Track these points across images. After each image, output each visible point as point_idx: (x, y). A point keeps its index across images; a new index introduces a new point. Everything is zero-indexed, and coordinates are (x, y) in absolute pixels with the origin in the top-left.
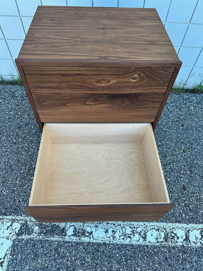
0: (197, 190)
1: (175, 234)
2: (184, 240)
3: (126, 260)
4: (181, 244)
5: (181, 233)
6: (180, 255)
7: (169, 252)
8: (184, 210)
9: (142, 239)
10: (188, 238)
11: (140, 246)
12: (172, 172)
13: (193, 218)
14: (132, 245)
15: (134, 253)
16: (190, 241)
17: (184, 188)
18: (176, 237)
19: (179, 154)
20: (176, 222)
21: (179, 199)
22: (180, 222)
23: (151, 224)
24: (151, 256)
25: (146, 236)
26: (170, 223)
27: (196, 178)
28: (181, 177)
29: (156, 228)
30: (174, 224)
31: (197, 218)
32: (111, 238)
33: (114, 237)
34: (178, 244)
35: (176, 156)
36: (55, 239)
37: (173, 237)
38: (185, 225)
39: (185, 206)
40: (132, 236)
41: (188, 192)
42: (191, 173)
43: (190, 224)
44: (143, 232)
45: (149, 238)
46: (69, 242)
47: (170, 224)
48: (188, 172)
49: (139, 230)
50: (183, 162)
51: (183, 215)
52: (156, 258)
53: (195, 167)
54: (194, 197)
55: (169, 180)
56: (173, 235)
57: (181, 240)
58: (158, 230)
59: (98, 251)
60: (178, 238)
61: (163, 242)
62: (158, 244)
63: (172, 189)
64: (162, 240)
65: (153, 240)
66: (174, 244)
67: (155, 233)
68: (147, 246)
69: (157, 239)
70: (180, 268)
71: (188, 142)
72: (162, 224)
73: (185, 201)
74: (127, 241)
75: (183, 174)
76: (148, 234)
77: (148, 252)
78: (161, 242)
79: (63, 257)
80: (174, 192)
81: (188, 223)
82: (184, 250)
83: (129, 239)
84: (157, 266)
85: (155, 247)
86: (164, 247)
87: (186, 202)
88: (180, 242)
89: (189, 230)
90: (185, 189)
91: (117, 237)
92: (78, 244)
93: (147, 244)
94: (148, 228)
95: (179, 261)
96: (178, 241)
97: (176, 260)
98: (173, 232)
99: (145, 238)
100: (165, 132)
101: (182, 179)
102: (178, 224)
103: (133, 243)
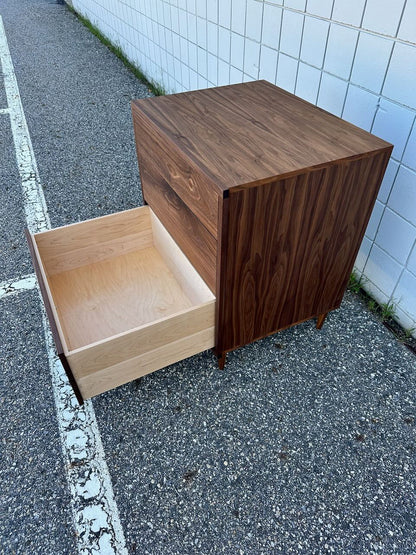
0: (196, 505)
1: (89, 477)
2: (81, 497)
3: (32, 413)
4: (73, 493)
5: (92, 488)
6: (54, 496)
7: (56, 474)
8: (141, 484)
9: (67, 424)
10: (87, 505)
11: (56, 425)
12: (218, 443)
13: (129, 507)
14: (55, 414)
15: (45, 420)
16: (82, 509)
17: (190, 476)
18: (83, 480)
19: (269, 447)
20: (112, 475)
21: (161, 470)
22: (114, 481)
23: (96, 431)
24: (44, 446)
25: (73, 429)
26: (108, 464)
27: (227, 499)
28: (212, 463)
29: (91, 441)
30: (106, 471)
31: (133, 516)
32: (61, 382)
33: (62, 386)
34: (72, 486)
35: (262, 443)
36: (45, 322)
37: (81, 475)
38: (110, 494)
39: (150, 486)
40: (69, 408)
41: (185, 485)
42: (232, 484)
43: (115, 504)
44: (78, 423)
45: (71, 435)
46: (44, 338)
47: (104, 464)
48: (232, 477)
49: (81, 416)
50: (252, 461)
51: (130, 486)
52: (42, 455)
53: (253, 490)
54: (178, 502)
55: (195, 440)
56: (86, 474)
57: (81, 490)
58: (89, 445)
59: (39, 373)
60: (83, 484)
61: (70, 459)
62: (64, 453)
63: (177, 452)
64: (73, 456)
65: (69, 443)
66: (69, 479)
67: (82, 443)
68: (58, 436)
69: (73, 447)
70: (32, 500)
71: (317, 460)
72: (100, 449)
73: (162, 484)
74: (60, 405)
75: (223, 467)
76: (78, 432)
77: (49, 439)
78: (70, 456)
79: (24, 340)
80: (173, 457)
81: (117, 498)
82: (64, 500)
83: (63, 406)
84: (30, 459)
85: (59, 448)
86: (62, 464)
87: (159, 485)
88: (76, 490)
89: (103, 504)
90: (186, 478)
91: (63, 390)
92: (44, 347)
93: (61, 435)
94: (87, 430)
95: (43, 495)
96: (78, 485)
97: (43, 489)
98: (91, 472)
99: (70, 428)
100: (313, 405)
101: (209, 466)
102: (108, 479)
103: (59, 415)
